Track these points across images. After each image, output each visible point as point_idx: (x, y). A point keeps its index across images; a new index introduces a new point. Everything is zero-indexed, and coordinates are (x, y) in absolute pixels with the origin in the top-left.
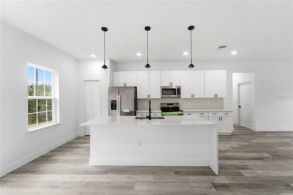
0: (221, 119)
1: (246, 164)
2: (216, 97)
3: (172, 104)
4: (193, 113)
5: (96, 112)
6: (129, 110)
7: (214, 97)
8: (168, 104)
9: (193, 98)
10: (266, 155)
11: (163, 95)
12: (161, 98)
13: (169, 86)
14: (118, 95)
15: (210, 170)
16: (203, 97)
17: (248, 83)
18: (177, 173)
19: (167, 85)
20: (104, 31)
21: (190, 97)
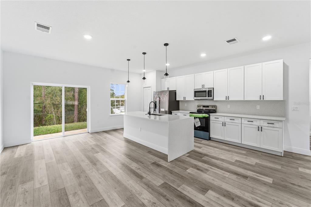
3: (208, 107)
4: (222, 117)
8: (204, 106)
9: (227, 101)
11: (195, 97)
12: (194, 100)
14: (158, 97)
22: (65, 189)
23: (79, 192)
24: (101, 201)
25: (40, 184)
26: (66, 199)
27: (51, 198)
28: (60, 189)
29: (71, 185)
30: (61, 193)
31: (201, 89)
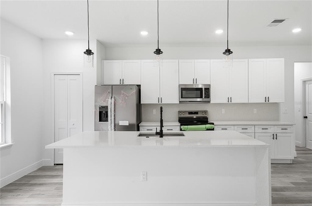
0: (275, 137)
2: (267, 102)
3: (196, 113)
4: (231, 127)
5: (74, 125)
6: (128, 122)
7: (264, 102)
8: (191, 113)
9: (229, 104)
11: (182, 97)
12: (178, 103)
13: (192, 83)
14: (110, 98)
16: (246, 101)
19: (188, 82)
21: (226, 101)
31: (192, 85)
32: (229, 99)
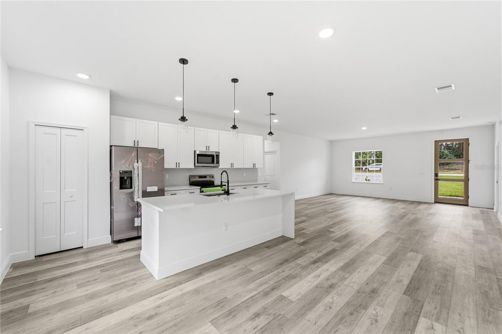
1: (300, 226)
2: (254, 167)
3: (205, 177)
4: (236, 188)
5: (72, 196)
6: (157, 187)
7: (252, 167)
8: (200, 177)
10: (304, 218)
12: (194, 167)
13: (205, 150)
14: (136, 161)
15: (284, 238)
16: (243, 167)
17: (274, 152)
18: (268, 247)
19: (201, 149)
20: (184, 64)
21: (229, 166)
22: (405, 292)
23: (394, 279)
24: (385, 264)
25: (433, 328)
26: (411, 284)
27: (427, 297)
28: (409, 297)
29: (394, 290)
30: (412, 292)
31: (206, 152)
32: (232, 164)
